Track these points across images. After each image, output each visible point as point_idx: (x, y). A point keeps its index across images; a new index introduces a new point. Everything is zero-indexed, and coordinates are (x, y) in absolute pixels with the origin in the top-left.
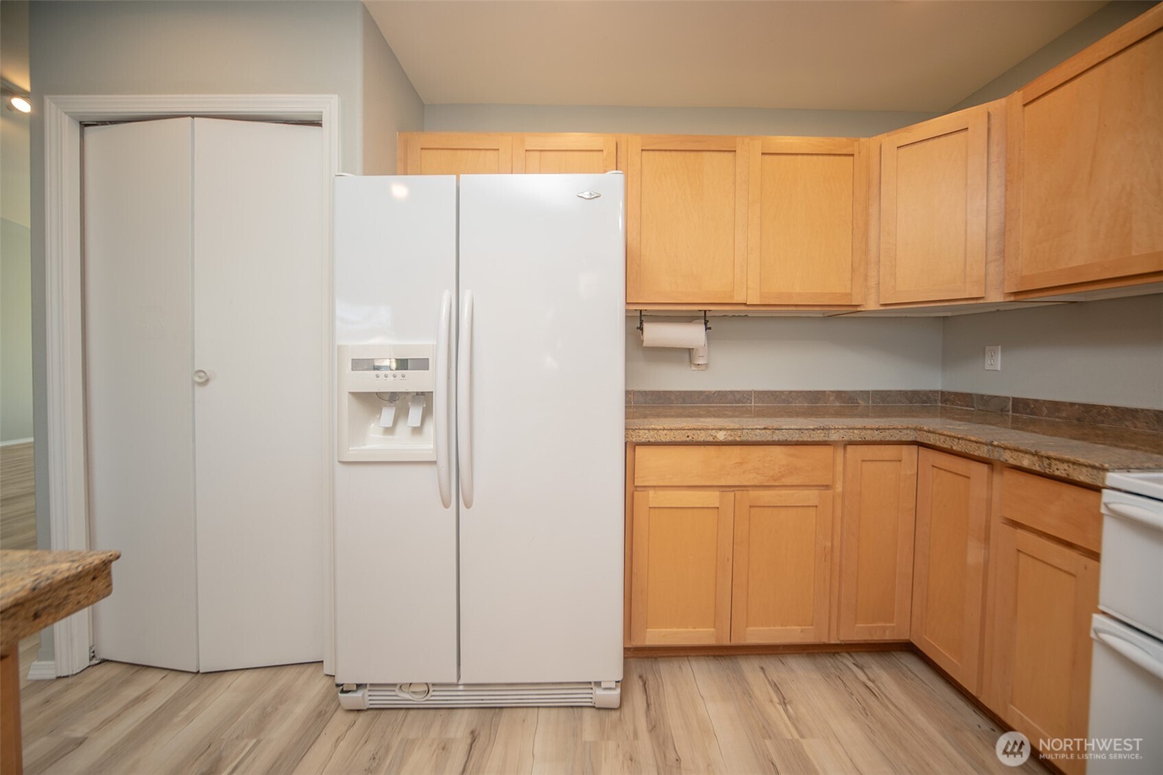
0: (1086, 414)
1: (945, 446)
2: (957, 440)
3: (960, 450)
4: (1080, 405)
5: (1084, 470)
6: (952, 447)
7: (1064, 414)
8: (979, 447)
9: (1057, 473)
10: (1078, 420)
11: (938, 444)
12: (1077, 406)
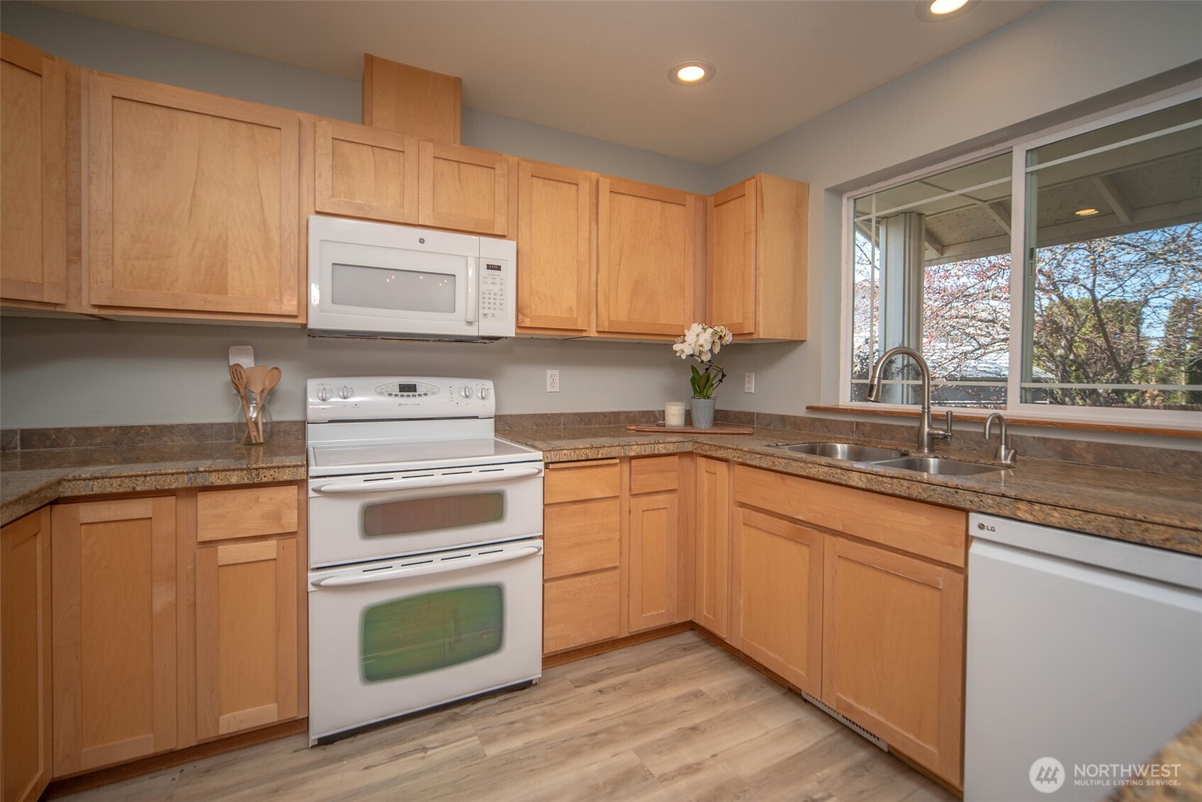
0: (123, 437)
1: (121, 490)
2: (143, 479)
3: (147, 488)
4: (116, 428)
5: (287, 470)
6: (134, 488)
7: (98, 440)
8: (177, 478)
9: (265, 480)
10: (115, 443)
11: (109, 490)
12: (113, 430)
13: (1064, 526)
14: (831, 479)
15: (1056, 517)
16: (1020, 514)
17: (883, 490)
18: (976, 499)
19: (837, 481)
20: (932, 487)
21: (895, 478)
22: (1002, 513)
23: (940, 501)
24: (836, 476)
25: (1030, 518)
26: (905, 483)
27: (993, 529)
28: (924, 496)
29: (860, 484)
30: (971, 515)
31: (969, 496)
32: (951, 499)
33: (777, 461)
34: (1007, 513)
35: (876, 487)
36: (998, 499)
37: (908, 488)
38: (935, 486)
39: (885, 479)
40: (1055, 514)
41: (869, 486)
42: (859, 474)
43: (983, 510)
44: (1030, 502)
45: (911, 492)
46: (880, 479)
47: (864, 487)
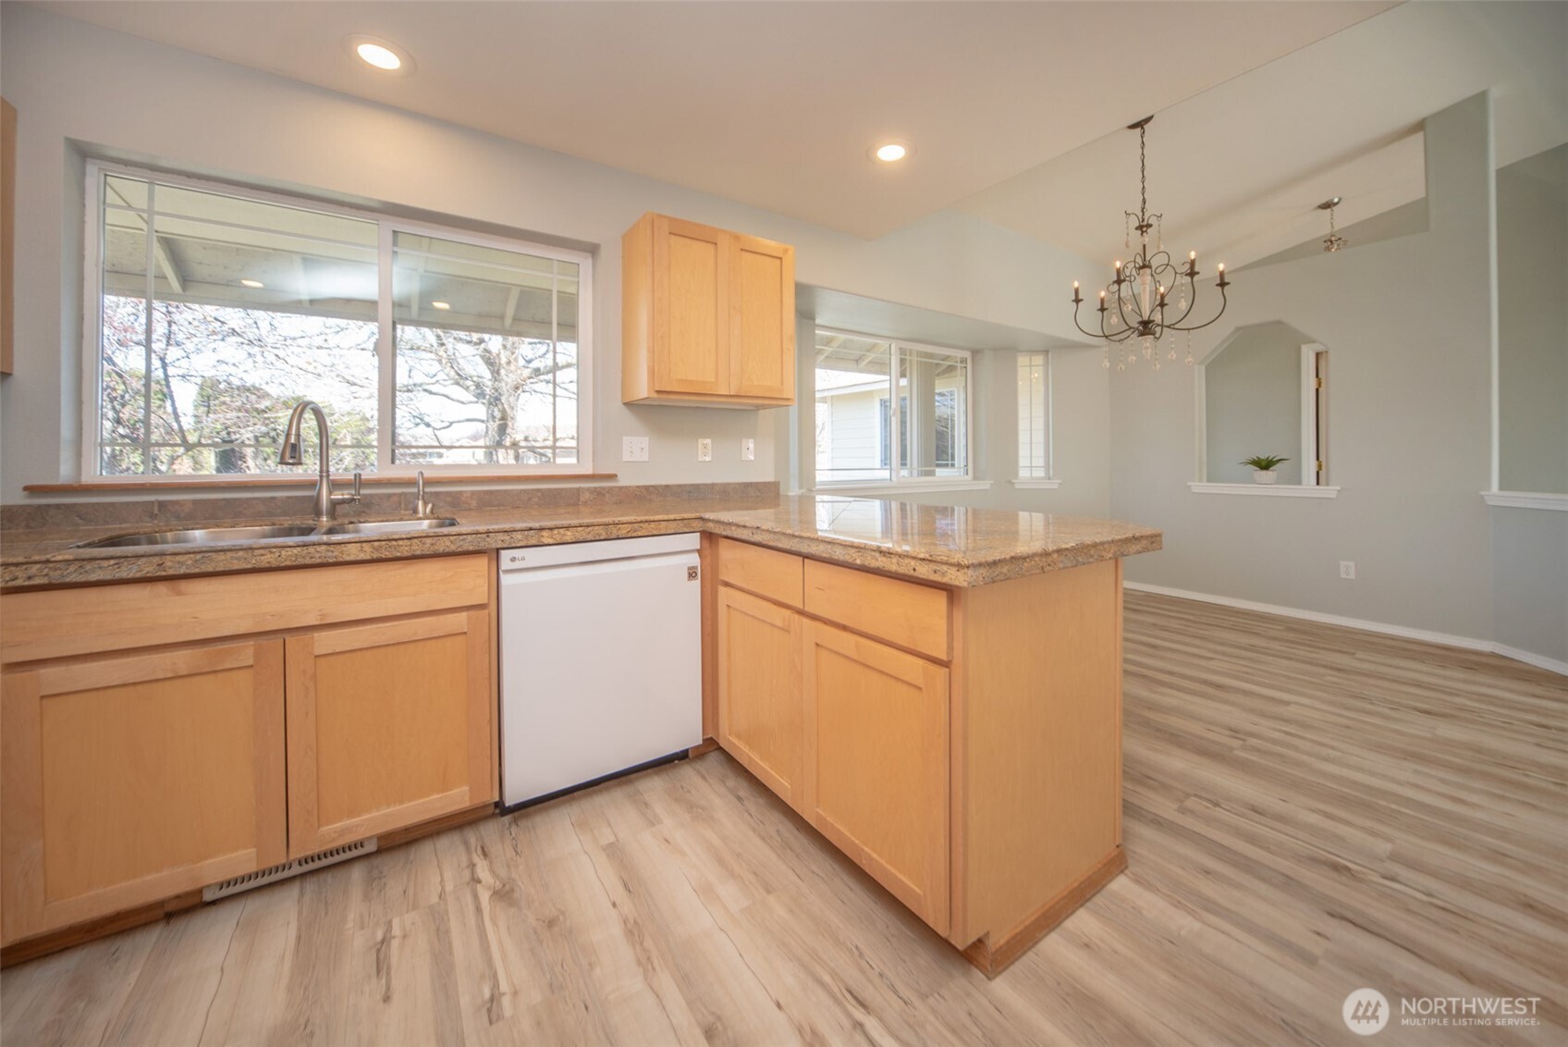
13: (574, 540)
14: (308, 561)
15: (569, 535)
16: (546, 541)
17: (398, 554)
18: (507, 538)
19: (318, 561)
20: (461, 537)
21: (414, 538)
22: (529, 543)
23: (471, 548)
24: (318, 555)
25: (551, 541)
26: (429, 541)
27: (523, 559)
28: (453, 548)
29: (362, 556)
30: (503, 553)
31: (501, 537)
32: (482, 544)
33: (168, 561)
34: (534, 542)
35: (387, 553)
36: (526, 533)
37: (432, 544)
38: (465, 536)
39: (401, 543)
40: (569, 533)
41: (375, 555)
42: (359, 544)
43: (514, 545)
44: (551, 529)
45: (436, 547)
46: (394, 543)
47: (368, 557)
